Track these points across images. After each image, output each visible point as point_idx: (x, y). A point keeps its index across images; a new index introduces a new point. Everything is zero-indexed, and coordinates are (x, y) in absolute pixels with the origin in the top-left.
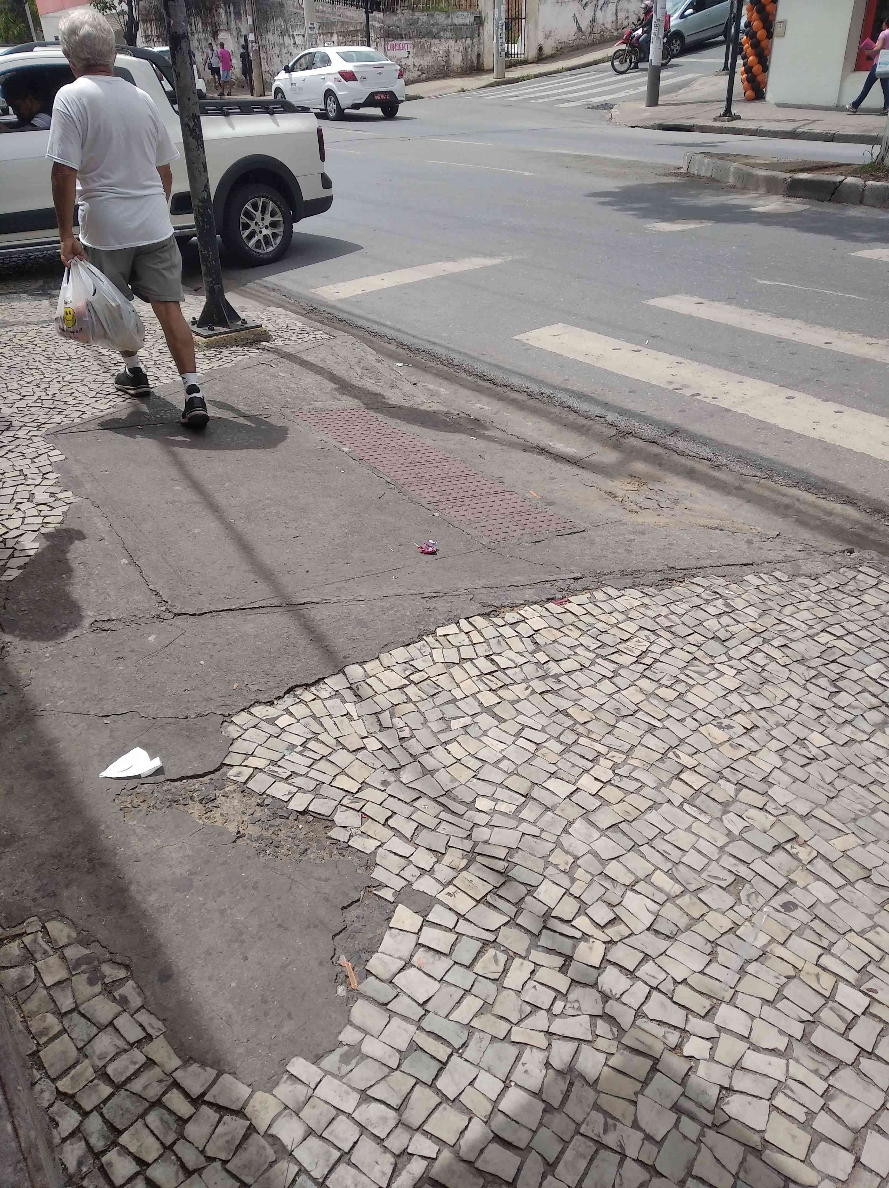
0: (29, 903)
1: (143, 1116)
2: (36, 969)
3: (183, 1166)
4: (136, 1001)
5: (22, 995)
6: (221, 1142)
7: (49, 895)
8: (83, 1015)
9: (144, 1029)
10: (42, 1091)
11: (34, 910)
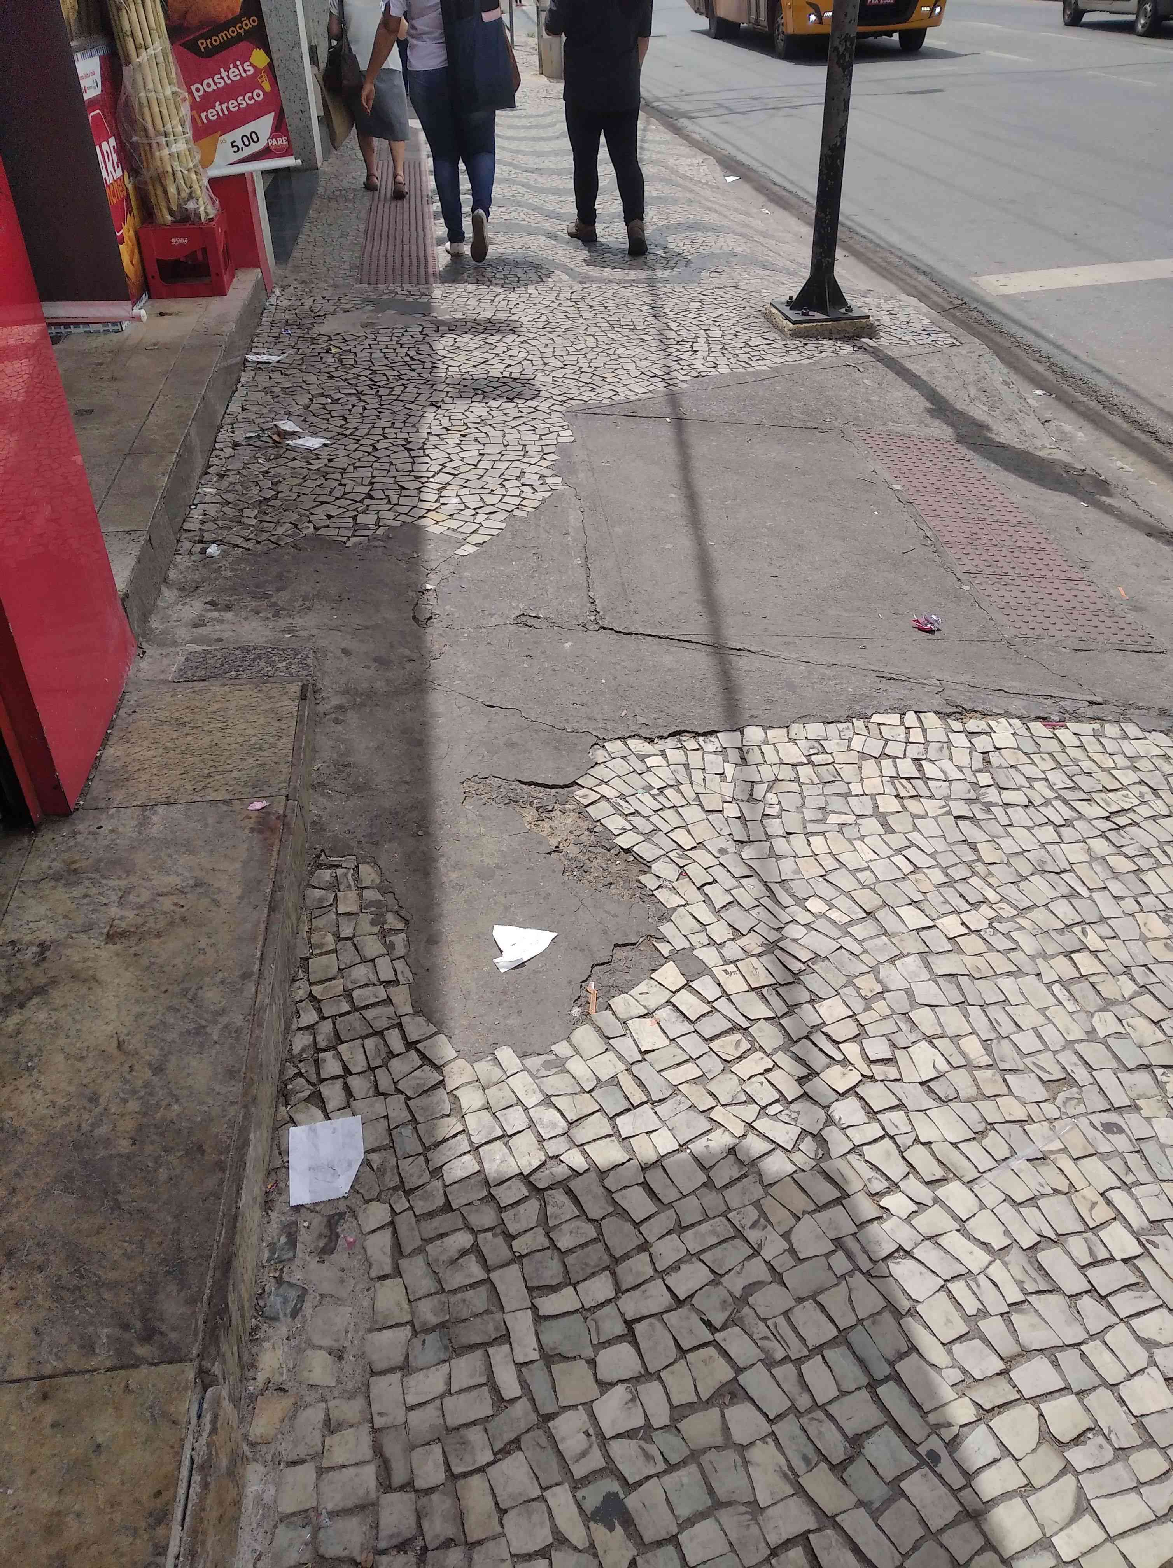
0: (354, 844)
1: (364, 1038)
2: (336, 896)
3: (376, 1087)
4: (400, 950)
5: (317, 912)
6: (413, 1083)
7: (372, 843)
8: (355, 945)
9: (396, 975)
10: (299, 988)
11: (355, 851)
